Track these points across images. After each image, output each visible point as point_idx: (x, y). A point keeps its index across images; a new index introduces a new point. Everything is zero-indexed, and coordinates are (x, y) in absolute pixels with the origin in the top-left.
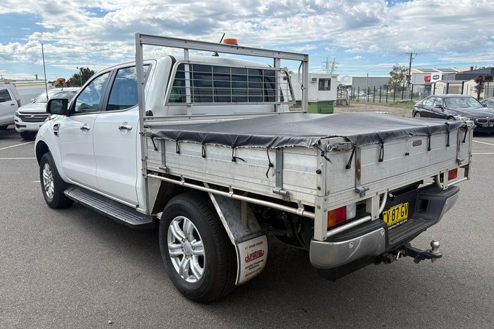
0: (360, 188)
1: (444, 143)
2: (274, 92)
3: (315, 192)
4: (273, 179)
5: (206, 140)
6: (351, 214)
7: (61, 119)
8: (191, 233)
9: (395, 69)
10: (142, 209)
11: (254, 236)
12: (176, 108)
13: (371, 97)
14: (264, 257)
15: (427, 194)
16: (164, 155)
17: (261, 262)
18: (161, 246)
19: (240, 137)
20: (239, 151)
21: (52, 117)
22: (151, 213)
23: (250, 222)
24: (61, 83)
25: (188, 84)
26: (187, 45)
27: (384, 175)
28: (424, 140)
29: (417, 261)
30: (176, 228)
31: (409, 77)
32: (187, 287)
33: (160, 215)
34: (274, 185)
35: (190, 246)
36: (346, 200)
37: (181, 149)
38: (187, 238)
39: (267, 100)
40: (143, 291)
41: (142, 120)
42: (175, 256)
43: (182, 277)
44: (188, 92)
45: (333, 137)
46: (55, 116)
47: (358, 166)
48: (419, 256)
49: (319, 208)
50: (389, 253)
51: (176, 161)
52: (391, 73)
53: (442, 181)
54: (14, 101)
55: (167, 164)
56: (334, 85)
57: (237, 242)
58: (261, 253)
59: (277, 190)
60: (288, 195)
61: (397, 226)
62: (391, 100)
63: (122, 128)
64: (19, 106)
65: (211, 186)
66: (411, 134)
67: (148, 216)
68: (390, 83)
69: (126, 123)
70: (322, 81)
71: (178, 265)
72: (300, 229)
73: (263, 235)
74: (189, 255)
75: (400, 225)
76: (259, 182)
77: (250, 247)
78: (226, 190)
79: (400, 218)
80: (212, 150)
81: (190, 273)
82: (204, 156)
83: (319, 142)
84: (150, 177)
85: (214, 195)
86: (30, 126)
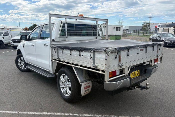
0: (120, 65)
1: (152, 50)
2: (96, 33)
3: (105, 66)
4: (92, 62)
5: (71, 49)
6: (118, 73)
7: (25, 42)
8: (67, 80)
9: (144, 23)
10: (51, 72)
11: (87, 81)
12: (62, 38)
13: (135, 33)
14: (91, 88)
15: (147, 67)
16: (58, 54)
17: (89, 90)
18: (57, 84)
19: (82, 48)
20: (81, 52)
21: (22, 41)
22: (54, 73)
23: (86, 76)
24: (26, 29)
25: (66, 30)
26: (66, 17)
27: (129, 61)
28: (144, 49)
29: (141, 90)
30: (62, 78)
31: (149, 26)
32: (66, 98)
33: (57, 74)
34: (92, 64)
35: (67, 84)
36: (115, 69)
37: (63, 52)
38: (66, 82)
39: (94, 35)
40: (52, 99)
41: (51, 42)
42: (62, 88)
43: (64, 94)
44: (66, 33)
45: (111, 48)
46: (23, 41)
47: (120, 57)
48: (142, 88)
49: (106, 71)
50: (132, 87)
51: (62, 56)
52: (143, 25)
53: (151, 63)
54: (10, 36)
55: (59, 57)
56: (122, 29)
57: (81, 82)
58: (89, 86)
59: (93, 65)
60: (96, 67)
61: (136, 78)
62: (142, 35)
63: (45, 45)
64: (12, 37)
65: (73, 64)
66: (139, 47)
67: (53, 74)
68: (142, 28)
69: (46, 43)
70: (117, 28)
71: (63, 90)
72: (102, 78)
73: (90, 80)
74: (66, 87)
75: (137, 78)
76: (88, 63)
77: (86, 84)
78: (78, 65)
79: (136, 75)
80: (73, 52)
81: (67, 93)
82: (71, 54)
83: (106, 50)
84: (54, 61)
85: (74, 67)
86: (16, 44)
